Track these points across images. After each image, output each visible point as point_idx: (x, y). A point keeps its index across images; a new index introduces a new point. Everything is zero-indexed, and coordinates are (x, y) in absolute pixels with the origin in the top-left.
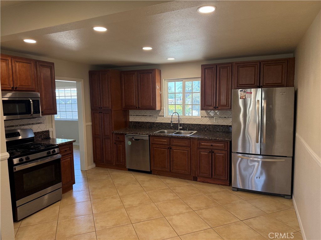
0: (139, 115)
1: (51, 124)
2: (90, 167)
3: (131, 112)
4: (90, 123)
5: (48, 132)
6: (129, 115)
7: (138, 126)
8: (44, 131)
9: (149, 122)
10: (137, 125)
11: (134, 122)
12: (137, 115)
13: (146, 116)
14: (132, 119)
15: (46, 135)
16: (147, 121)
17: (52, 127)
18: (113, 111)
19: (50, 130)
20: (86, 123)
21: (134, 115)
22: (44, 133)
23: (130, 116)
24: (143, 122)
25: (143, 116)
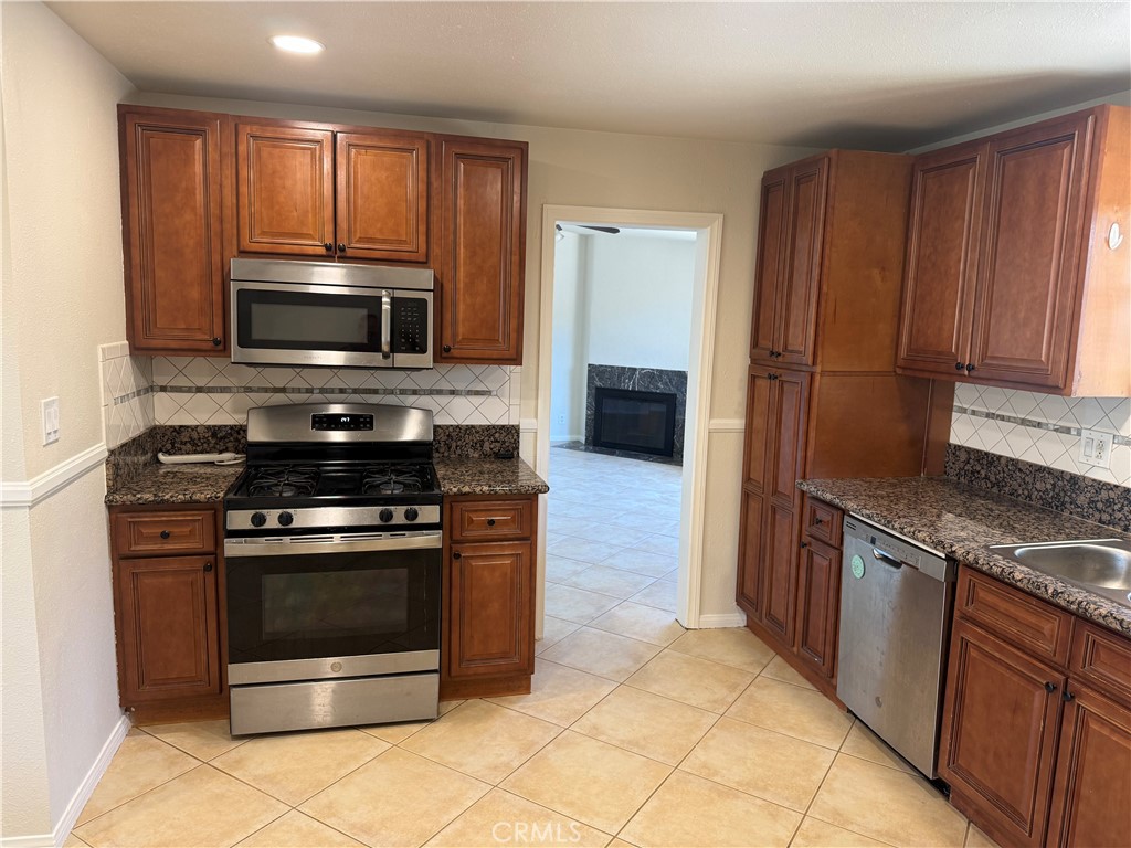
0: (1002, 418)
1: (533, 402)
3: (964, 394)
4: (738, 423)
5: (512, 432)
6: (949, 409)
7: (987, 478)
8: (494, 427)
9: (1050, 471)
10: (983, 473)
11: (969, 451)
12: (988, 415)
13: (1039, 425)
14: (965, 432)
15: (504, 442)
16: (1043, 464)
17: (536, 417)
18: (818, 377)
19: (526, 424)
20: (711, 417)
21: (974, 413)
22: (497, 435)
23: (955, 415)
24: (1014, 462)
25: (1023, 422)
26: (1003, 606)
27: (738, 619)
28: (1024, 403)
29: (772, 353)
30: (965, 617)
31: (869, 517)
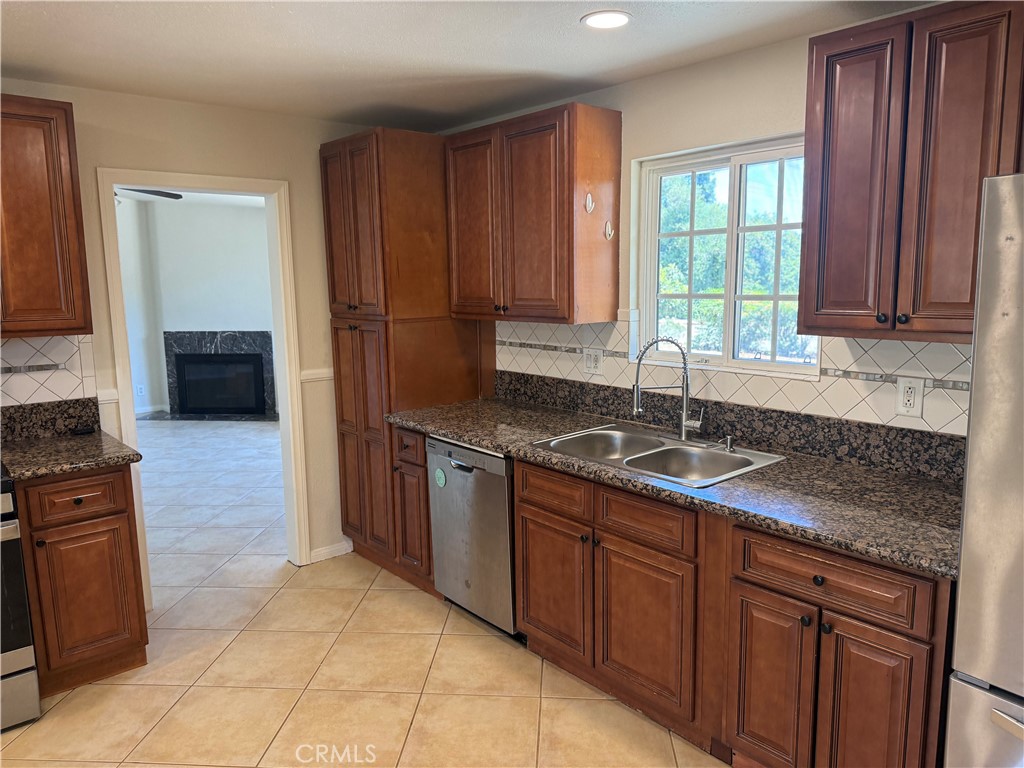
0: (531, 346)
1: (110, 371)
2: (323, 553)
3: (503, 330)
4: (326, 372)
5: (90, 405)
6: (493, 343)
7: (525, 393)
8: (66, 402)
9: (565, 382)
10: (522, 390)
11: (510, 374)
12: (522, 345)
13: (555, 348)
14: (507, 360)
15: (80, 417)
16: (561, 377)
17: (116, 386)
18: (391, 325)
19: (103, 395)
20: (301, 367)
21: (511, 344)
22: (71, 411)
23: (498, 347)
24: (542, 379)
25: (545, 347)
26: (548, 485)
27: (346, 546)
28: (544, 332)
29: (350, 307)
30: (523, 500)
31: (445, 436)
